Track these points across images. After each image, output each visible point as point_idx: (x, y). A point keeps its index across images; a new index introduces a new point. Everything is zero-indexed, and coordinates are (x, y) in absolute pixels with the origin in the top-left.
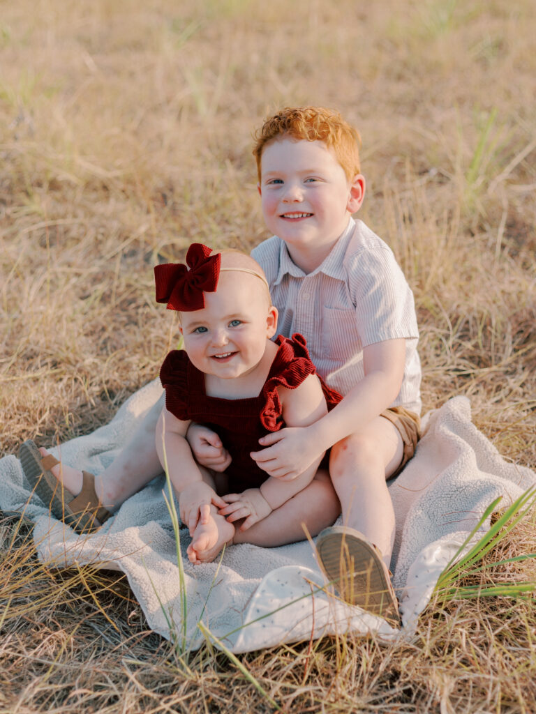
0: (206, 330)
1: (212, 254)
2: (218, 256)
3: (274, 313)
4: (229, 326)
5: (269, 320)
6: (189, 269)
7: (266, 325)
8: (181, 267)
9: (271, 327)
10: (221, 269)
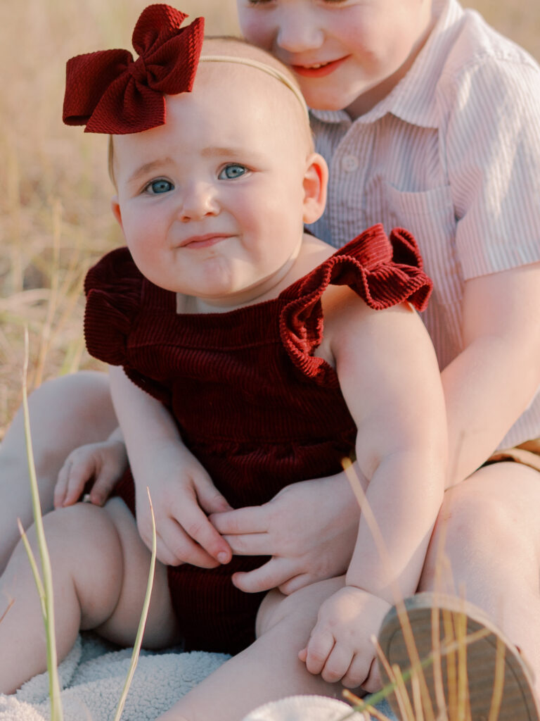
0: (171, 187)
1: (185, 23)
2: (198, 22)
3: (317, 168)
4: (219, 178)
5: (307, 184)
6: (136, 57)
7: (302, 192)
8: (122, 55)
9: (313, 201)
10: (202, 57)
